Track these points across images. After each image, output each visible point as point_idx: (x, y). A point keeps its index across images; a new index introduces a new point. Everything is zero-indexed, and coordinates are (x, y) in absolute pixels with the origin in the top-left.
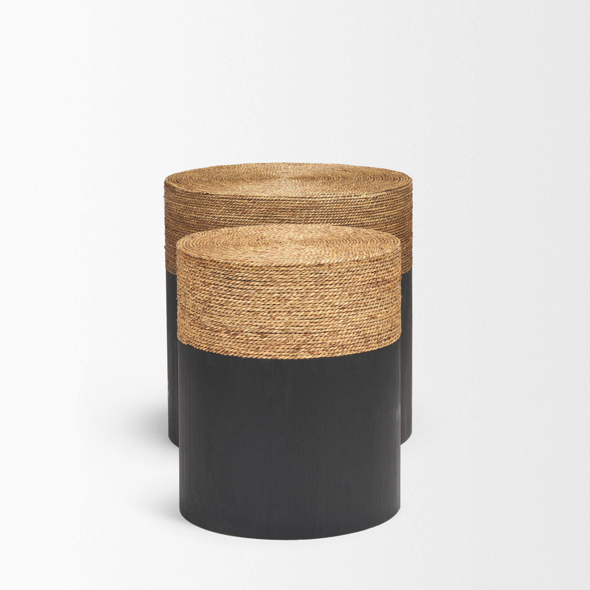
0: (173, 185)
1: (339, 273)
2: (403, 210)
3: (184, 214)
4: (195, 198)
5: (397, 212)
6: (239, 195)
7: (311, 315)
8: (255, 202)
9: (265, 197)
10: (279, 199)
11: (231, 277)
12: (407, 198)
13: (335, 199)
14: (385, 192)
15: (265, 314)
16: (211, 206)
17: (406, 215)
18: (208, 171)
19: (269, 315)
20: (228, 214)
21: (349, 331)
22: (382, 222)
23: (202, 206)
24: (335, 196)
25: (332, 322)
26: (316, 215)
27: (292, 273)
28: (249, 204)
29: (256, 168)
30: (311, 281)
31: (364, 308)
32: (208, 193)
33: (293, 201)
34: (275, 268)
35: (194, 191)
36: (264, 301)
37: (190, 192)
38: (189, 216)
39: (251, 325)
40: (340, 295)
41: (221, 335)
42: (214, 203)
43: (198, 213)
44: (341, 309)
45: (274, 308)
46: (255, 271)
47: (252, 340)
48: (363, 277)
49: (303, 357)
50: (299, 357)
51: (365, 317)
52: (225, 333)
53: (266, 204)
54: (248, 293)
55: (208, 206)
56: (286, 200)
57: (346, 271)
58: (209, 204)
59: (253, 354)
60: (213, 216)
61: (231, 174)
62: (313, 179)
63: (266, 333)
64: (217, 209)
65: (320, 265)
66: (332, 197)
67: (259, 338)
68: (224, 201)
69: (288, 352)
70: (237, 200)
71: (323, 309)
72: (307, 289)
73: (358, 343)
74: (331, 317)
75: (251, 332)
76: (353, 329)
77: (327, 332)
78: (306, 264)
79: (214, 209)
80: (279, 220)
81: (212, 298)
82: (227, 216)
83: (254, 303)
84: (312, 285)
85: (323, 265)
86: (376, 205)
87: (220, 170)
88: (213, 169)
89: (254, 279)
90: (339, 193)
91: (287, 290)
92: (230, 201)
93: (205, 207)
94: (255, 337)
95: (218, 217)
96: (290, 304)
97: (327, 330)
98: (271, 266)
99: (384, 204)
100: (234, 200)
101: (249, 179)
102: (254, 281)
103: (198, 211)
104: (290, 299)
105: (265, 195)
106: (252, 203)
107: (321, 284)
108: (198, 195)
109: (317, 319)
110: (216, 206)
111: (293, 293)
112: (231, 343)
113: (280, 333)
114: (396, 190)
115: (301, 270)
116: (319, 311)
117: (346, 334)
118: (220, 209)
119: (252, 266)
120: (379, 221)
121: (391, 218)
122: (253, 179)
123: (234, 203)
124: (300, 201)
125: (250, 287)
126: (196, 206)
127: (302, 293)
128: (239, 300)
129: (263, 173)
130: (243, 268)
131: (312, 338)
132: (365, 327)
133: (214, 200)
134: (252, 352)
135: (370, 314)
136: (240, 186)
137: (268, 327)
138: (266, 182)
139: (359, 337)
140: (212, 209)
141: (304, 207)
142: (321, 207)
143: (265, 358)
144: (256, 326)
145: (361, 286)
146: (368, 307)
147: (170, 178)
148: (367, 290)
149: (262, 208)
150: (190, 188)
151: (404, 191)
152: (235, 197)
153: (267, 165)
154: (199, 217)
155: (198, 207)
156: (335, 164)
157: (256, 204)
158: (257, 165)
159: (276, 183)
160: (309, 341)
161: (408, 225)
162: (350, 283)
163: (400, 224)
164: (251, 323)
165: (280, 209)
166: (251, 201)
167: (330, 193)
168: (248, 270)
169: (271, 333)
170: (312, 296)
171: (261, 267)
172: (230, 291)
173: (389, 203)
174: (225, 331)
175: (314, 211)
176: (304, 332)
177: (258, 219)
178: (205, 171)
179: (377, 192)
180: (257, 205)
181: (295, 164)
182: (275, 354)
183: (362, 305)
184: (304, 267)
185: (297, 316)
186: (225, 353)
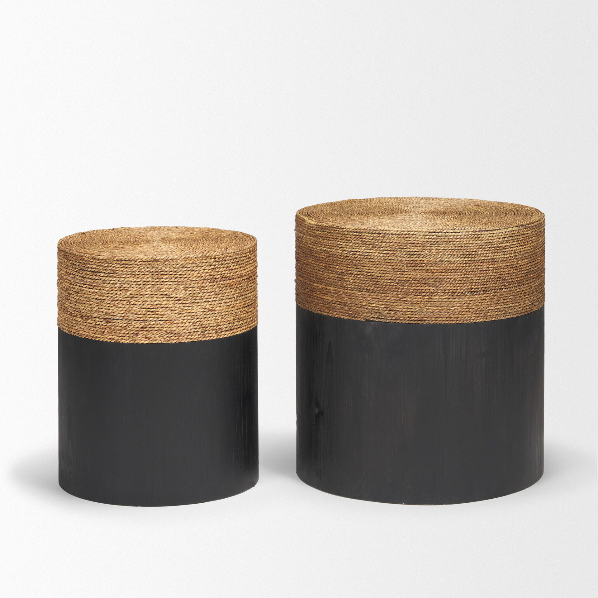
0: (304, 218)
1: (174, 268)
2: (534, 246)
3: (314, 247)
4: (325, 232)
5: (529, 247)
6: (369, 229)
7: (148, 305)
8: (385, 237)
9: (394, 231)
10: (409, 233)
11: (84, 268)
12: (539, 234)
13: (465, 234)
14: (516, 228)
15: (109, 302)
16: (341, 239)
17: (538, 251)
18: (340, 204)
19: (112, 303)
20: (358, 247)
21: (185, 321)
22: (513, 258)
23: (332, 240)
24: (465, 231)
25: (168, 312)
26: (446, 249)
27: (131, 266)
28: (379, 238)
29: (388, 202)
30: (148, 275)
31: (200, 301)
32: (339, 227)
33: (423, 236)
34: (117, 261)
35: (325, 225)
36: (108, 290)
37: (320, 226)
38: (319, 249)
39: (98, 311)
40: (175, 288)
41: (77, 319)
42: (344, 237)
43: (328, 247)
44: (176, 301)
45: (116, 297)
46: (101, 263)
47: (99, 325)
48: (199, 273)
49: (141, 342)
50: (137, 341)
51: (202, 309)
52: (80, 317)
53: (396, 239)
54: (96, 283)
55: (338, 240)
56: (415, 235)
57: (181, 266)
58: (339, 237)
59: (99, 337)
60: (342, 250)
61: (363, 208)
62: (444, 213)
63: (110, 319)
64: (347, 242)
65: (155, 260)
66: (463, 232)
67: (104, 323)
68: (355, 235)
69: (128, 337)
70: (367, 234)
71: (159, 299)
72: (144, 281)
73: (194, 332)
74: (167, 308)
75: (98, 318)
76: (189, 319)
77: (163, 320)
78: (143, 259)
79: (344, 242)
80: (409, 254)
81: (71, 287)
82: (356, 250)
83: (101, 292)
84: (148, 278)
85: (158, 260)
86: (507, 240)
87: (352, 204)
88: (345, 203)
89: (100, 271)
90: (470, 228)
91: (127, 281)
92: (360, 234)
93: (335, 241)
94: (102, 322)
95: (347, 251)
96: (129, 294)
97: (162, 319)
98: (114, 260)
99: (515, 239)
100: (363, 234)
101: (381, 213)
102: (101, 272)
103: (328, 244)
104: (129, 289)
105: (395, 229)
106: (382, 237)
107: (157, 277)
108: (328, 229)
109: (154, 308)
110: (346, 240)
111: (132, 284)
112: (83, 327)
113: (121, 319)
114: (528, 225)
115: (139, 264)
116: (155, 301)
117: (182, 323)
118: (350, 243)
119: (98, 259)
120: (511, 256)
121: (522, 254)
122: (385, 213)
123: (364, 237)
124: (430, 236)
125: (97, 278)
126: (326, 240)
127: (140, 284)
128: (90, 289)
129: (395, 207)
130: (92, 260)
131: (150, 325)
132: (202, 318)
133: (344, 234)
134: (99, 336)
135: (207, 307)
136: (371, 220)
137: (112, 314)
138: (397, 216)
139: (195, 327)
140: (342, 242)
141: (434, 242)
142: (451, 242)
143: (109, 341)
144: (102, 312)
145: (197, 281)
146: (204, 300)
147: (301, 211)
148: (203, 284)
149: (392, 242)
150: (320, 222)
151: (537, 227)
152: (365, 231)
153: (399, 199)
154: (329, 250)
155: (328, 240)
156: (468, 199)
157: (386, 238)
158: (389, 199)
159: (407, 217)
160: (146, 328)
161: (540, 261)
162: (186, 277)
163: (532, 260)
164: (98, 310)
165: (410, 243)
166: (381, 235)
167: (461, 228)
168: (96, 262)
169: (114, 319)
170: (149, 288)
171: (106, 260)
172: (83, 281)
173: (520, 238)
174: (80, 316)
175: (444, 245)
176: (142, 319)
177: (388, 253)
178: (336, 205)
179: (508, 227)
180: (387, 240)
181: (428, 199)
182: (117, 338)
183: (198, 298)
184: (142, 261)
185: (136, 305)
186: (79, 335)
